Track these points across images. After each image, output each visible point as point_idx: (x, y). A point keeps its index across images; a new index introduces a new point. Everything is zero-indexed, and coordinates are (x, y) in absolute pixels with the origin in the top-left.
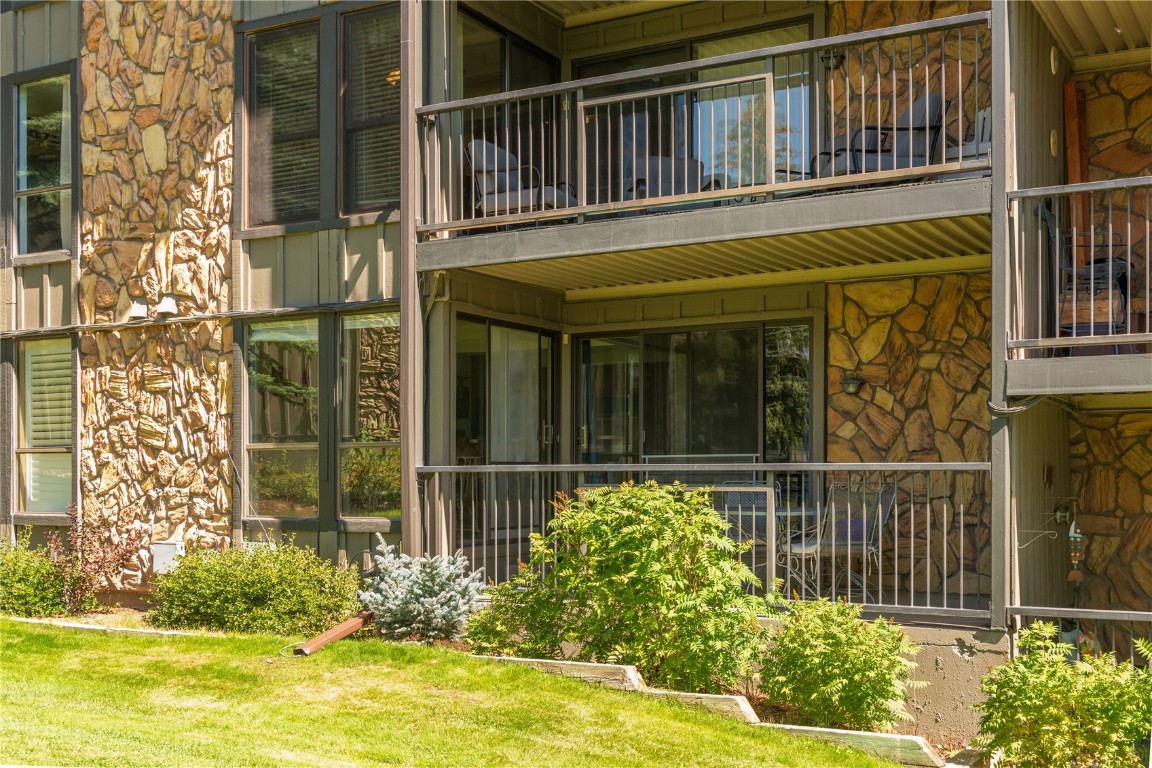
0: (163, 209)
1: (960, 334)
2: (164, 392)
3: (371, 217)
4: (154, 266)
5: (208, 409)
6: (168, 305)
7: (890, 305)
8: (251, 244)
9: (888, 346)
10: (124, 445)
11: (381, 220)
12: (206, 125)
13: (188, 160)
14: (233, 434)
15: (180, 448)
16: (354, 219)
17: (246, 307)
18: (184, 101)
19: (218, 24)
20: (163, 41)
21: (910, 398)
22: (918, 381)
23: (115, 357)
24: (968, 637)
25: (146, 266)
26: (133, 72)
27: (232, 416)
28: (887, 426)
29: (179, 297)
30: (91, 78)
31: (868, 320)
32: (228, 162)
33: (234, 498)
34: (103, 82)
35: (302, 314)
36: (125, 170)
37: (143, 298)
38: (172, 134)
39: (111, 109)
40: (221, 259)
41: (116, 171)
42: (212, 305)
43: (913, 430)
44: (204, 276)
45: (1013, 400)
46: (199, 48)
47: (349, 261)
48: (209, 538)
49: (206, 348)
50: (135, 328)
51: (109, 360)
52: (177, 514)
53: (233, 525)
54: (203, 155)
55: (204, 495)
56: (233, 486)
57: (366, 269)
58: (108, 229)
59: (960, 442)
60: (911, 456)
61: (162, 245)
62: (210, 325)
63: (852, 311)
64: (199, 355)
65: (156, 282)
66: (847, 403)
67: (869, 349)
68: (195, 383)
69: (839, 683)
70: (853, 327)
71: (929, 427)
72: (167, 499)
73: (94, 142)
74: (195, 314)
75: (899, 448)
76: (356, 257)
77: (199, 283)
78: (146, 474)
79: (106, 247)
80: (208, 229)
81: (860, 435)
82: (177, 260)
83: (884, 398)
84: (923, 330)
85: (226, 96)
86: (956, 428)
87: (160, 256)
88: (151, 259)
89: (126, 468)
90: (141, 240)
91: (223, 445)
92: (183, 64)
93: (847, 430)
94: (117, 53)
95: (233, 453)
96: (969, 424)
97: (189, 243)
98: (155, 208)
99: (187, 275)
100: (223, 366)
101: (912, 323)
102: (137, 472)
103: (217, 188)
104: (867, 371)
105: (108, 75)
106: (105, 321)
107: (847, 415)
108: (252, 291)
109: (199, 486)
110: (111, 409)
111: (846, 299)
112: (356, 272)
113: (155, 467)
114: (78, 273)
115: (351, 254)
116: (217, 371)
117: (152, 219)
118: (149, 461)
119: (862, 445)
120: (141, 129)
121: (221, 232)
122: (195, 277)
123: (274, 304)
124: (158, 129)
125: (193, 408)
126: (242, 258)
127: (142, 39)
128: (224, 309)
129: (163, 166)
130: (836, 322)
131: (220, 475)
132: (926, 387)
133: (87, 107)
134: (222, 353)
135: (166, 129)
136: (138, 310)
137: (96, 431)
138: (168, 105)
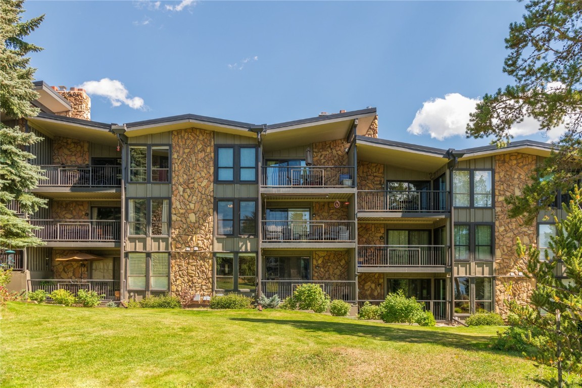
0: (194, 230)
1: (334, 260)
2: (194, 265)
3: (246, 236)
4: (192, 240)
5: (206, 269)
6: (196, 249)
7: (323, 255)
8: (217, 239)
9: (323, 262)
10: (183, 275)
11: (248, 237)
12: (206, 215)
13: (201, 221)
14: (213, 274)
15: (199, 276)
16: (243, 236)
17: (216, 250)
18: (200, 210)
19: (209, 197)
20: (194, 197)
21: (326, 270)
22: (327, 267)
23: (181, 258)
24: (352, 304)
25: (190, 240)
26: (187, 203)
27: (213, 270)
28: (323, 274)
29: (199, 247)
30: (175, 201)
31: (320, 257)
32: (212, 223)
33: (213, 286)
34: (178, 203)
35: (231, 252)
36: (184, 221)
37: (189, 246)
38: (197, 216)
39: (180, 208)
40: (210, 241)
41: (181, 221)
42: (208, 249)
43: (327, 275)
44: (206, 244)
45: (358, 273)
46: (204, 201)
47: (241, 244)
48: (206, 293)
49: (206, 257)
50: (187, 252)
51: (179, 258)
52: (198, 289)
53: (213, 291)
54: (205, 221)
55: (205, 285)
56: (213, 283)
57: (244, 246)
58: (179, 232)
59: (334, 277)
60: (326, 279)
61: (195, 237)
62: (207, 253)
63: (317, 256)
64: (204, 258)
65: (193, 244)
66: (316, 270)
67: (320, 262)
68: (203, 264)
69: (343, 310)
70: (317, 258)
71: (329, 274)
72: (195, 286)
73: (175, 214)
74: (203, 251)
75: (325, 278)
76: (242, 243)
77: (204, 245)
78: (189, 281)
79: (179, 235)
80: (206, 235)
81: (318, 275)
82: (198, 240)
83: (322, 270)
84: (328, 259)
85: (211, 211)
86: (333, 275)
87: (194, 239)
88: (192, 239)
89: (184, 280)
90: (189, 235)
91: (210, 276)
92: (200, 203)
93: (316, 275)
94: (182, 198)
95: (213, 278)
96: (335, 274)
97: (202, 237)
98: (193, 230)
99: (201, 243)
100: (210, 261)
101: (327, 258)
102: (187, 281)
103: (209, 227)
104: (319, 265)
105: (179, 201)
106: (178, 250)
107: (316, 272)
108: (218, 247)
109: (203, 283)
110: (180, 268)
111: (316, 254)
112: (242, 246)
113: (192, 280)
114: (170, 240)
115: (241, 242)
116: (208, 262)
117: (192, 232)
118: (191, 279)
119: (319, 277)
120: (188, 214)
121: (210, 236)
122: (203, 243)
123: (223, 250)
124: (193, 214)
125: (202, 269)
126: (215, 241)
127: (189, 196)
128: (211, 250)
129: (195, 221)
130: (314, 257)
131: (209, 282)
132: (329, 268)
133: (174, 206)
134: (209, 259)
135: (195, 215)
136: (188, 249)
137: (175, 272)
138: (196, 210)
